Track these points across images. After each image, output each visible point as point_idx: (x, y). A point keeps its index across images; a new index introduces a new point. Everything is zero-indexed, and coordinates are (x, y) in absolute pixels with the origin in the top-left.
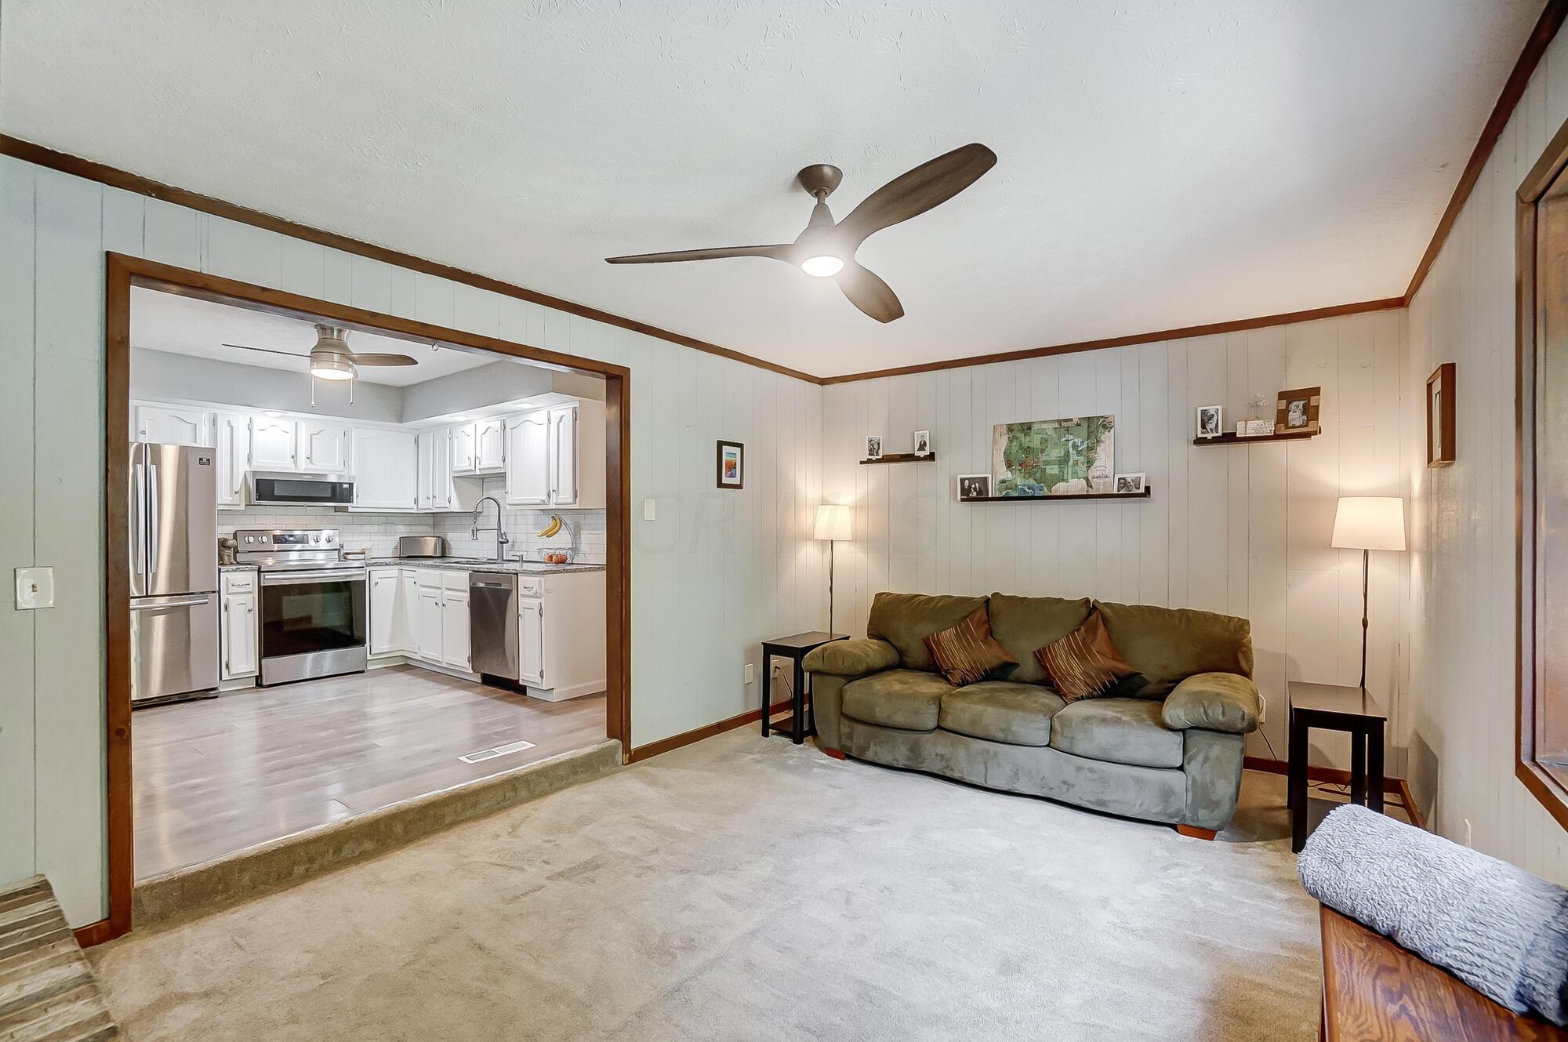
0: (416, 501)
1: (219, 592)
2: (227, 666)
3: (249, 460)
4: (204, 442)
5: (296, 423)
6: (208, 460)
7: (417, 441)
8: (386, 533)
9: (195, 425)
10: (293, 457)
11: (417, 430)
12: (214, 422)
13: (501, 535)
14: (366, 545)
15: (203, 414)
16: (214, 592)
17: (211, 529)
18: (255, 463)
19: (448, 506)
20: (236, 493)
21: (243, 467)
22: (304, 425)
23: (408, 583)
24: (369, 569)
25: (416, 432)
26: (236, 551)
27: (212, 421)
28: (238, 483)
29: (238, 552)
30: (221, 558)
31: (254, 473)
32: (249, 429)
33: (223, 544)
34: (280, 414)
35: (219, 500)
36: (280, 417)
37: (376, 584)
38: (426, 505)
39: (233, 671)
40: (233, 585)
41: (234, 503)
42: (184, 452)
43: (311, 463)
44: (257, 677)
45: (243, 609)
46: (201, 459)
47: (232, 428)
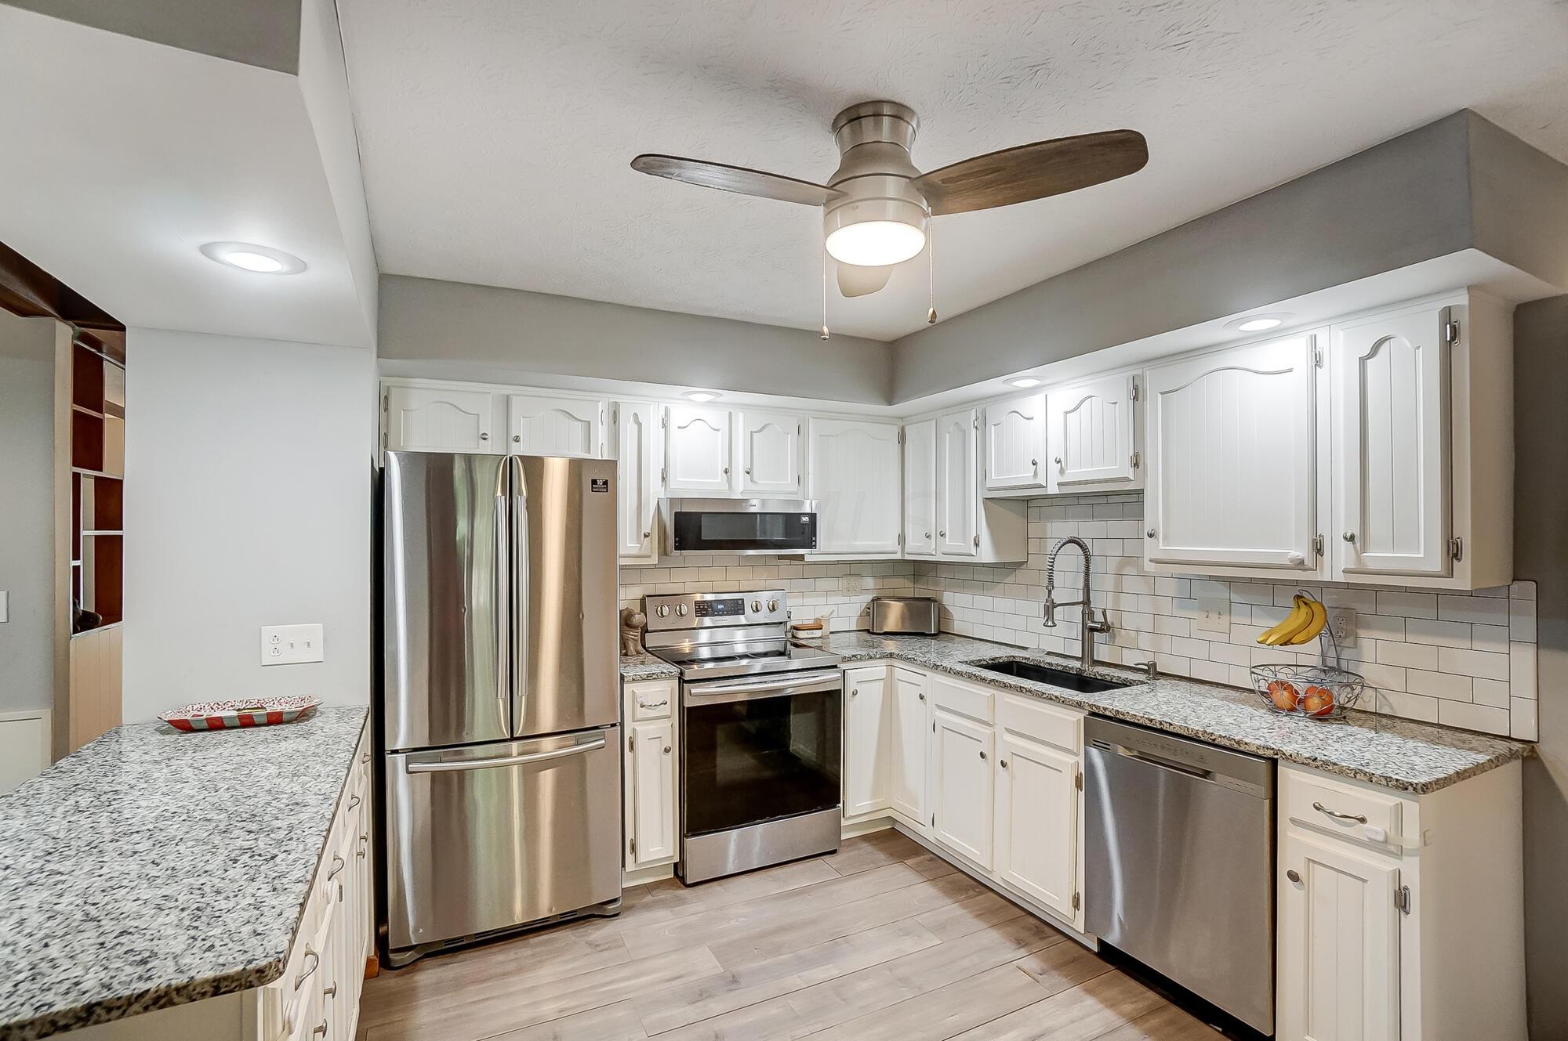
0: (902, 539)
1: (622, 724)
2: (633, 848)
3: (663, 479)
4: (600, 451)
5: (730, 414)
6: (606, 483)
7: (902, 439)
8: (848, 591)
9: (589, 422)
10: (726, 472)
11: (902, 418)
12: (615, 417)
13: (1088, 614)
14: (821, 612)
15: (600, 403)
16: (613, 725)
17: (612, 596)
18: (672, 483)
19: (973, 551)
20: (646, 536)
21: (655, 492)
22: (741, 415)
23: (906, 695)
24: (843, 666)
25: (901, 424)
26: (645, 630)
27: (611, 416)
28: (649, 523)
29: (647, 631)
30: (624, 645)
31: (672, 501)
32: (664, 426)
33: (626, 621)
34: (709, 397)
35: (622, 551)
36: (710, 403)
37: (855, 693)
38: (918, 548)
39: (642, 858)
40: (642, 706)
41: (643, 553)
42: (576, 467)
43: (752, 481)
44: (676, 865)
45: (656, 748)
46: (594, 482)
47: (640, 425)
